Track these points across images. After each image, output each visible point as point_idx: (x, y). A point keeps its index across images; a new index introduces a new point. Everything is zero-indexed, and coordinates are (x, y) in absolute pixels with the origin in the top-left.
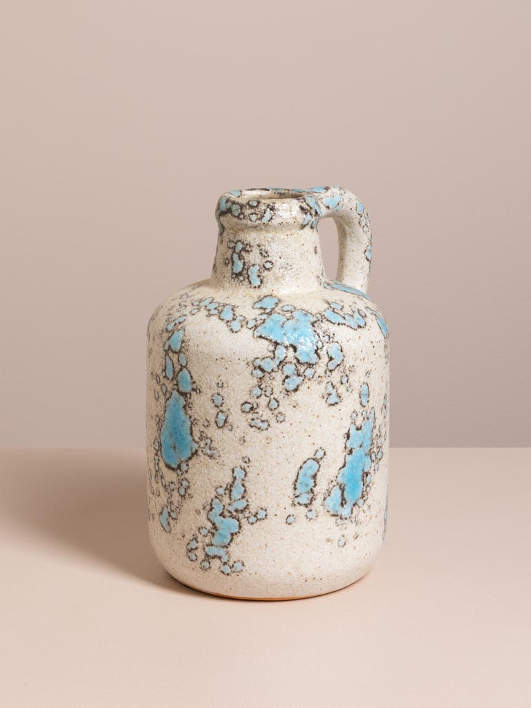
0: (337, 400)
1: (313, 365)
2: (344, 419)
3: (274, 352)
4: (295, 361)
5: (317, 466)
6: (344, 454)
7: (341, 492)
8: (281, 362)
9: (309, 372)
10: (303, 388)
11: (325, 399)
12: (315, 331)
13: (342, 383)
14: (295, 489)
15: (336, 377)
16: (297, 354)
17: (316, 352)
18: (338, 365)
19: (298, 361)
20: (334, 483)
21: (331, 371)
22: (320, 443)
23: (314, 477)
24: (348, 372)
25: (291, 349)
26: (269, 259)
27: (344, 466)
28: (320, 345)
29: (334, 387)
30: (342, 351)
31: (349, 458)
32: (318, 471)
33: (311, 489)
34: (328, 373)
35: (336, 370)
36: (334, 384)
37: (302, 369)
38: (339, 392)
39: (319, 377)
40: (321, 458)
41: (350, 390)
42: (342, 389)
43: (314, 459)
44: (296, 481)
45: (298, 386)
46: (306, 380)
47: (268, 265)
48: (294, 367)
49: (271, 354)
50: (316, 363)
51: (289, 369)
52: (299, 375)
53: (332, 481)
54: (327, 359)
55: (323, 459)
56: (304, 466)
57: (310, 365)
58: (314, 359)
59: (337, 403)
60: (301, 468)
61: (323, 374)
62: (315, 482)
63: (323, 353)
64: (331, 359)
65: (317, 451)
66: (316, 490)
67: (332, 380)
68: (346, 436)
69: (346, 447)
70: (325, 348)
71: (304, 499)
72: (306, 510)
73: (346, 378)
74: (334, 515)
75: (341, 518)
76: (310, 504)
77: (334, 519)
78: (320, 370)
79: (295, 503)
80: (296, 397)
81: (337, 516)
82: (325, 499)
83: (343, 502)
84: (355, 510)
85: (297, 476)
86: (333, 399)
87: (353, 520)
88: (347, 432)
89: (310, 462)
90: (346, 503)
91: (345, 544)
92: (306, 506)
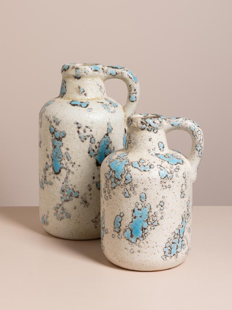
0: (128, 196)
1: (120, 180)
2: (132, 204)
3: (109, 172)
4: (114, 177)
5: (121, 219)
6: (132, 217)
7: (131, 232)
8: (111, 176)
9: (118, 183)
10: (116, 188)
11: (124, 194)
12: (124, 168)
13: (131, 190)
14: (114, 225)
15: (128, 187)
16: (115, 175)
17: (121, 176)
18: (129, 183)
19: (115, 178)
20: (128, 227)
21: (126, 184)
22: (122, 211)
23: (120, 222)
24: (134, 187)
25: (114, 173)
26: (130, 139)
27: (132, 222)
28: (123, 173)
29: (127, 191)
30: (131, 177)
31: (134, 220)
32: (121, 221)
33: (119, 227)
34: (125, 185)
35: (129, 184)
36: (127, 189)
37: (116, 181)
38: (130, 193)
39: (122, 185)
40: (122, 216)
41: (135, 194)
42: (131, 192)
43: (120, 216)
44: (115, 222)
45: (115, 187)
46: (117, 185)
47: (130, 142)
48: (114, 179)
49: (109, 173)
50: (121, 180)
51: (113, 179)
52: (115, 183)
53: (127, 226)
54: (124, 179)
55: (123, 217)
56: (117, 217)
57: (119, 180)
58: (120, 178)
59: (129, 197)
60: (116, 218)
61: (123, 185)
62: (120, 224)
63: (123, 176)
64: (126, 179)
65: (121, 213)
66: (121, 228)
67: (127, 188)
68: (133, 211)
69: (133, 215)
70: (124, 175)
71: (117, 230)
72: (118, 234)
73: (133, 189)
74: (128, 240)
75: (131, 242)
76: (119, 232)
77: (128, 241)
78: (122, 183)
79: (115, 230)
80: (114, 190)
81: (129, 240)
82: (124, 232)
83: (132, 236)
84: (138, 241)
85: (115, 220)
86: (127, 195)
87: (137, 245)
88: (133, 209)
89: (119, 216)
90: (133, 237)
91: (133, 252)
92: (118, 232)
